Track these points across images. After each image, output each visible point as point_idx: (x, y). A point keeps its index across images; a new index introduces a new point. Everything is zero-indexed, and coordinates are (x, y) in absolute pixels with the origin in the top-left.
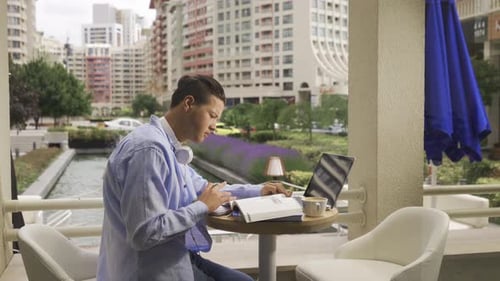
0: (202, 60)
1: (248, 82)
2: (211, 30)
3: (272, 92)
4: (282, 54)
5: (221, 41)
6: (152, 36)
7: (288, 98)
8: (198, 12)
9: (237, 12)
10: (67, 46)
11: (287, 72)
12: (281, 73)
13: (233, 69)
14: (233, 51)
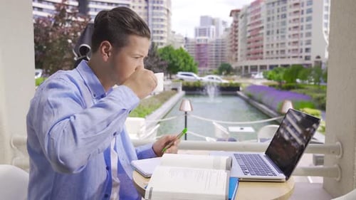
0: (258, 44)
1: (283, 56)
2: (263, 27)
3: (297, 62)
4: (304, 39)
5: (268, 33)
6: (230, 31)
7: (307, 65)
8: (256, 17)
9: (278, 16)
10: (186, 38)
11: (307, 50)
12: (304, 50)
13: (275, 49)
14: (275, 38)
